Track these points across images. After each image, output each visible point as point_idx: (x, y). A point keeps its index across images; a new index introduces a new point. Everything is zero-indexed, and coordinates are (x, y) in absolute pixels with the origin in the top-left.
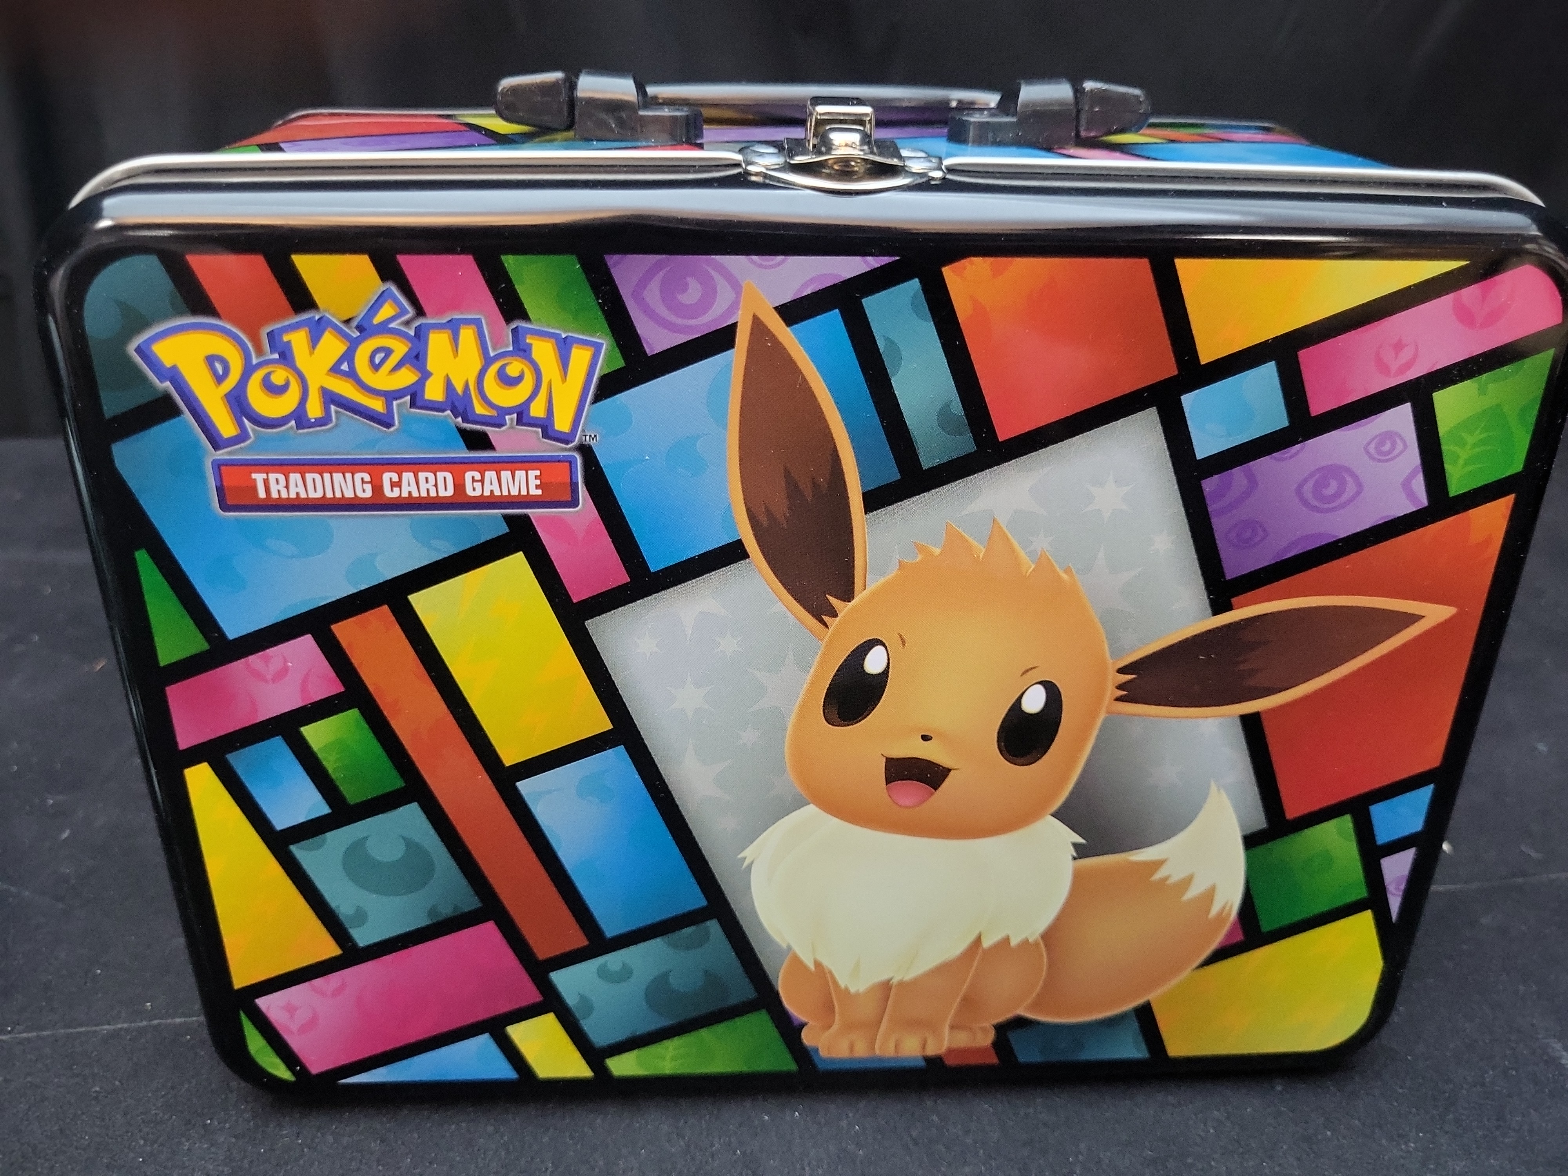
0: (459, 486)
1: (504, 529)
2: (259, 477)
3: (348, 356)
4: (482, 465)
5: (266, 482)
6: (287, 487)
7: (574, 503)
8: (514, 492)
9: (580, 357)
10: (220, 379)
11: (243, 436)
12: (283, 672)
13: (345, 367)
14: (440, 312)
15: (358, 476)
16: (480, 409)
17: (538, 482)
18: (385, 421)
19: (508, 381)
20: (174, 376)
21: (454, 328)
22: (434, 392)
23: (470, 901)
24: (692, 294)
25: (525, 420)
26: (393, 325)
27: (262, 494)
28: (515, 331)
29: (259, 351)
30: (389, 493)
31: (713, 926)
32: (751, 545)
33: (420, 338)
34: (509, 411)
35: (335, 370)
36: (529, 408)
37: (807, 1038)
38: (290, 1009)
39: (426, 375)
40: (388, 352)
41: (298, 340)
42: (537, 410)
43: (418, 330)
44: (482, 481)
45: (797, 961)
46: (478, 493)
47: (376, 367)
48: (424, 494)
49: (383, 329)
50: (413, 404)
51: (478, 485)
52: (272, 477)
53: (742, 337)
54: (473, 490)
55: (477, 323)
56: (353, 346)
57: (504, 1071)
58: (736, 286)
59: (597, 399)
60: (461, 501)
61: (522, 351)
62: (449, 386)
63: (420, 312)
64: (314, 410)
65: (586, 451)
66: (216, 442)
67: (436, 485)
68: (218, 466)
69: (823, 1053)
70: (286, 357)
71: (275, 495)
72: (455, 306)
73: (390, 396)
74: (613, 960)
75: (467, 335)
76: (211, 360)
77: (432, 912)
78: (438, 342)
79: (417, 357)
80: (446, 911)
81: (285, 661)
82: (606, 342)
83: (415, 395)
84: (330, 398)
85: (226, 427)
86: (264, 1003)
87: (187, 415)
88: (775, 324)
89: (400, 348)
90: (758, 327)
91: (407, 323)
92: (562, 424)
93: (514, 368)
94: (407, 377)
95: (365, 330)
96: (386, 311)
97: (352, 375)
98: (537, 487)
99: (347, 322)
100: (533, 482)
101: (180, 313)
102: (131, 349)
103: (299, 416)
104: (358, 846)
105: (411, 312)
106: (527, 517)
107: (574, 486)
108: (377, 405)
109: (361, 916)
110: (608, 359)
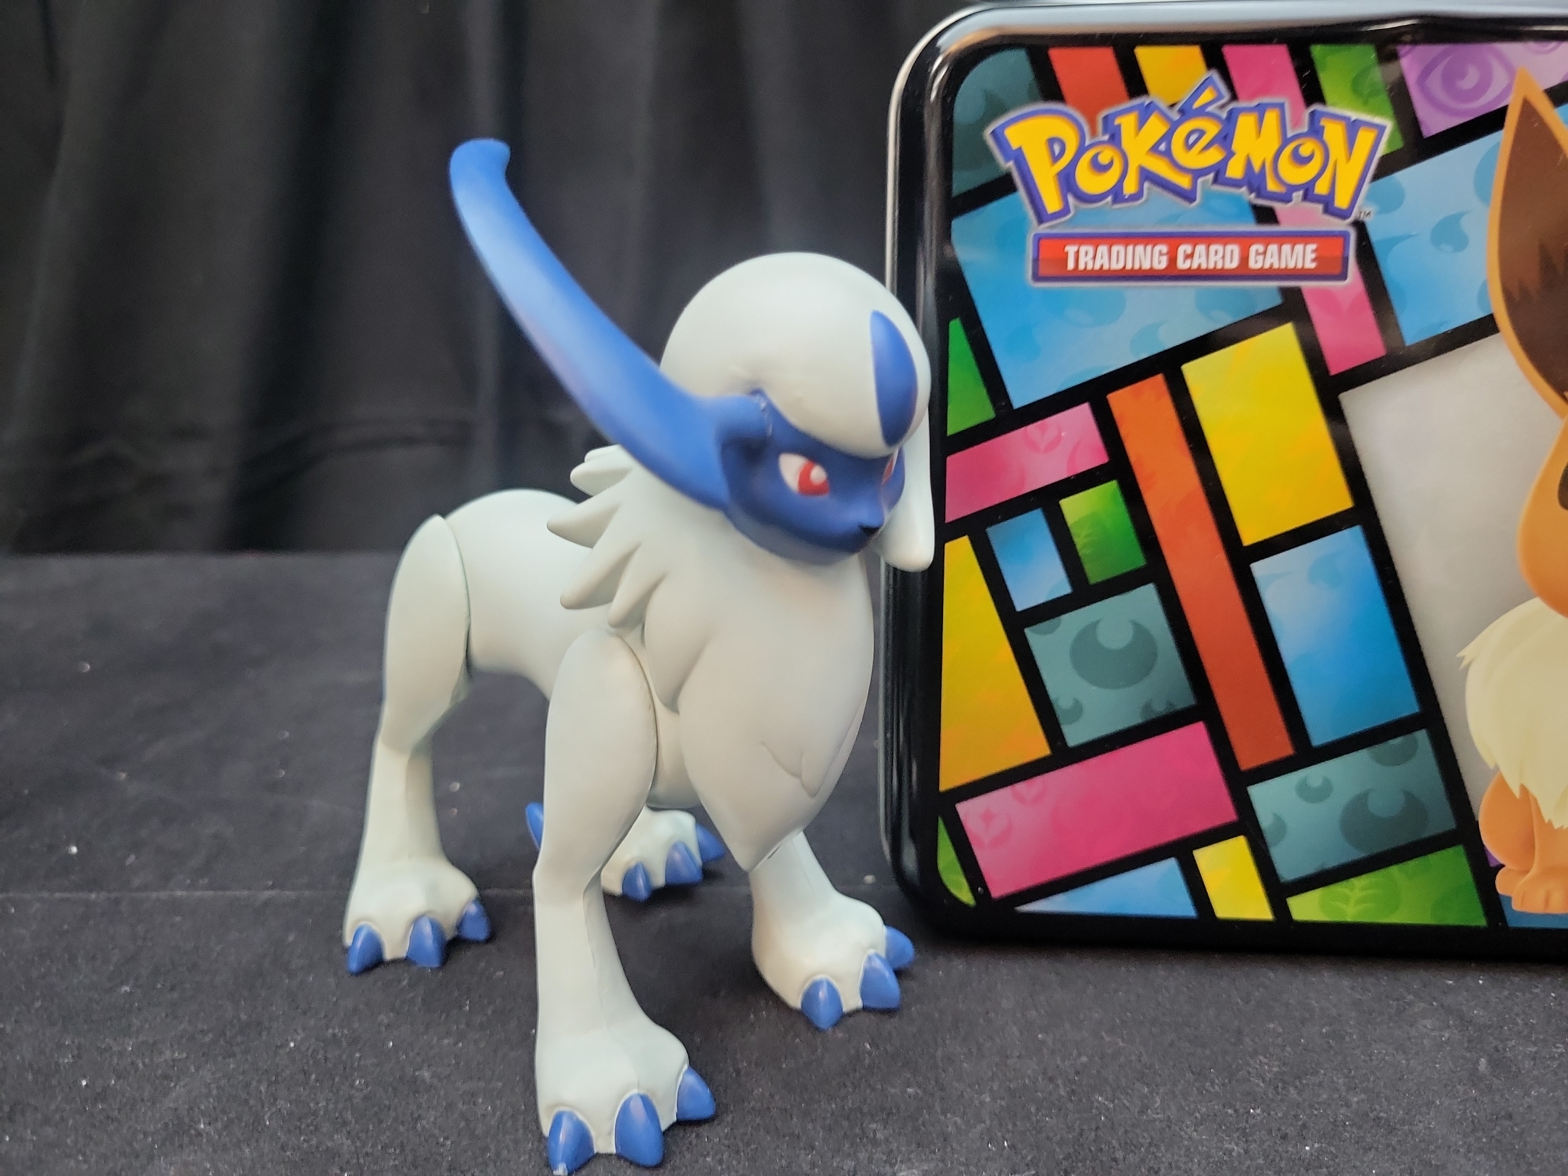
0: (1244, 259)
1: (1277, 301)
2: (1071, 250)
3: (1168, 137)
4: (1267, 239)
5: (1077, 253)
6: (1094, 257)
7: (1343, 276)
8: (1291, 265)
9: (1365, 138)
10: (1055, 159)
11: (1065, 211)
12: (1058, 440)
13: (1162, 147)
14: (1252, 96)
15: (1158, 248)
16: (1272, 186)
17: (1313, 256)
18: (1188, 196)
19: (1301, 160)
20: (1019, 157)
21: (1260, 111)
22: (1235, 170)
23: (1185, 698)
24: (1471, 79)
25: (1309, 197)
26: (1210, 109)
27: (1071, 265)
28: (1313, 114)
29: (1094, 133)
30: (1182, 264)
31: (1422, 736)
32: (1503, 320)
33: (1230, 121)
34: (1296, 188)
35: (1154, 149)
36: (1314, 185)
37: (1502, 884)
38: (988, 817)
39: (1230, 154)
40: (1202, 133)
41: (1127, 123)
42: (1321, 188)
43: (1231, 113)
44: (1265, 253)
45: (1502, 785)
46: (1258, 266)
47: (1189, 147)
48: (1211, 266)
49: (1201, 112)
50: (1216, 181)
51: (1261, 258)
52: (1083, 249)
53: (1512, 120)
54: (1255, 263)
55: (1281, 106)
56: (1174, 126)
57: (1183, 907)
58: (1511, 71)
59: (1376, 177)
60: (1243, 273)
61: (1316, 132)
62: (1249, 164)
63: (1234, 97)
64: (1130, 187)
65: (1360, 226)
66: (1041, 215)
67: (1223, 257)
68: (1039, 239)
69: (1517, 906)
70: (1115, 138)
71: (1081, 267)
72: (1265, 90)
73: (1197, 174)
74: (1315, 774)
75: (1271, 117)
76: (1051, 141)
77: (1147, 707)
78: (1245, 123)
79: (1225, 137)
80: (1160, 708)
81: (1060, 431)
82: (1389, 124)
83: (1218, 172)
84: (1146, 175)
85: (1052, 202)
86: (967, 810)
87: (1022, 192)
88: (1543, 105)
89: (1212, 129)
90: (1528, 110)
91: (1223, 107)
92: (1342, 201)
93: (1308, 147)
94: (1214, 156)
95: (1186, 113)
96: (1207, 96)
97: (1168, 154)
98: (1314, 260)
99: (1172, 106)
100: (1310, 256)
101: (1033, 100)
102: (988, 132)
103: (1116, 193)
104: (1090, 630)
105: (1227, 96)
106: (1298, 291)
107: (1345, 260)
108: (1184, 182)
109: (1077, 710)
110: (1390, 142)
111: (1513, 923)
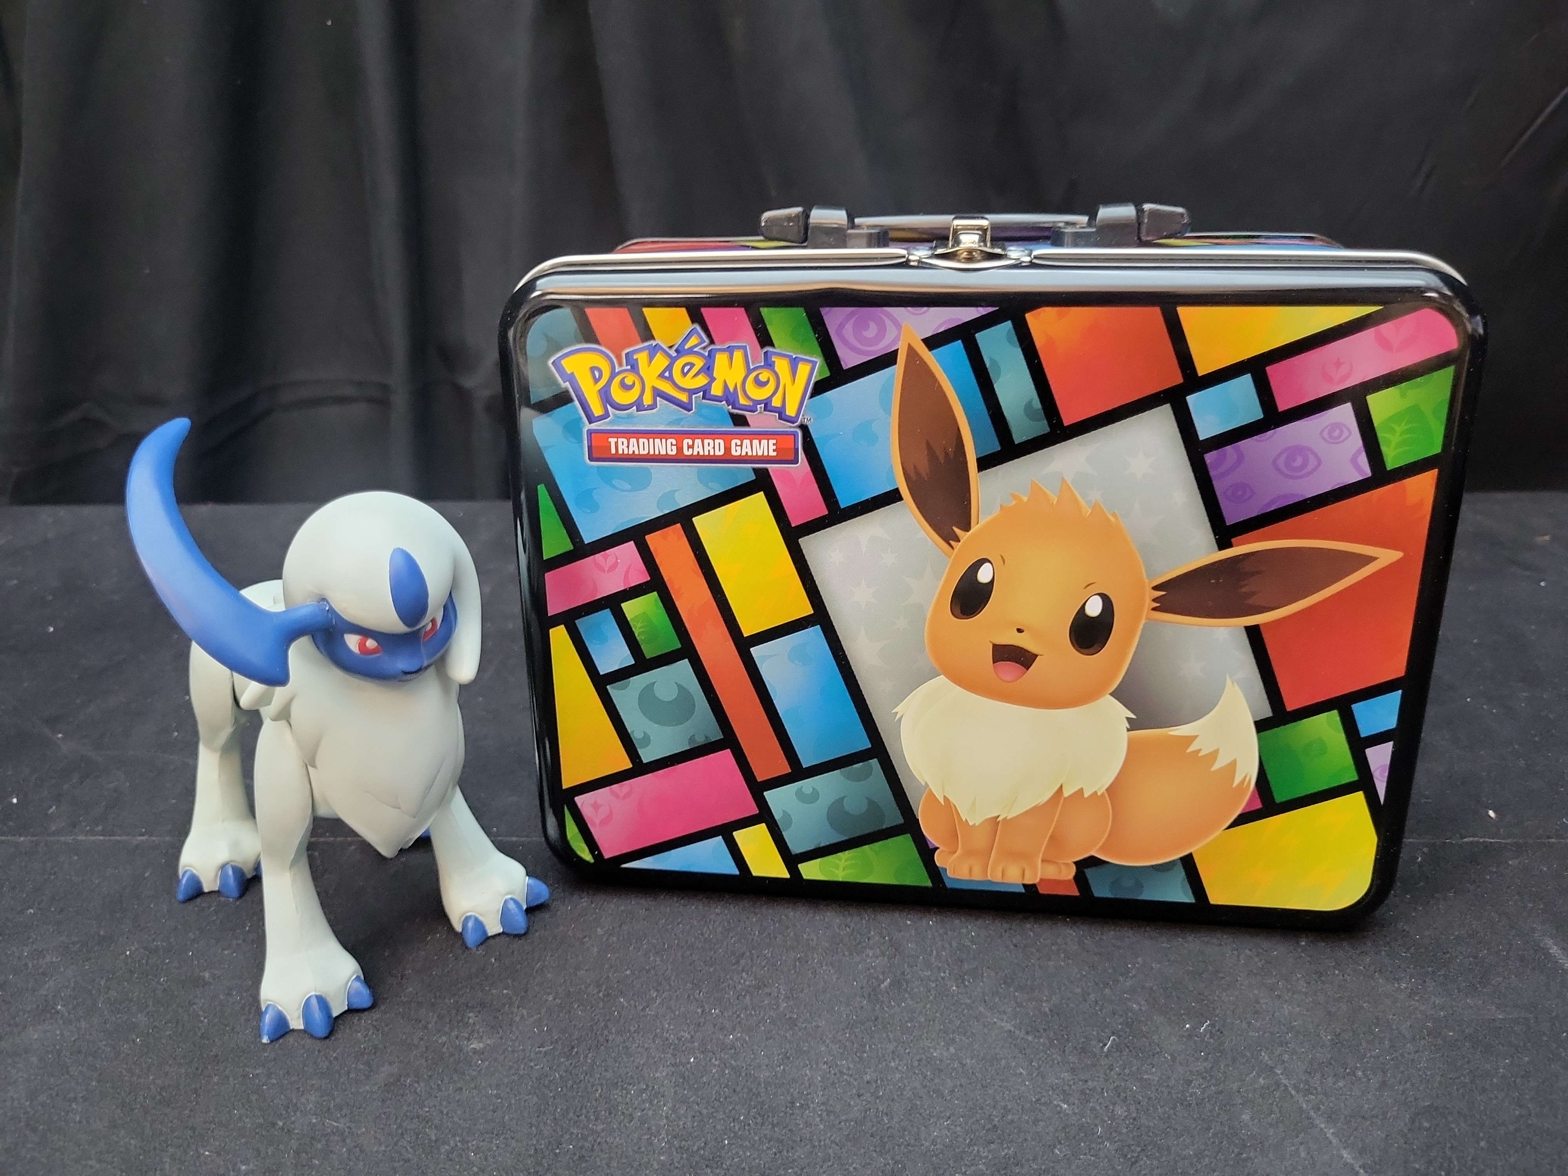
0: (728, 449)
1: (753, 477)
2: (612, 441)
3: (669, 368)
4: (742, 436)
5: (616, 443)
6: (628, 447)
7: (796, 461)
8: (760, 454)
9: (803, 370)
10: (596, 381)
11: (606, 415)
12: (615, 566)
13: (667, 374)
14: (723, 342)
15: (669, 441)
16: (742, 401)
17: (775, 447)
18: (687, 407)
19: (760, 384)
20: (571, 378)
21: (730, 351)
22: (717, 390)
23: (717, 735)
24: (872, 331)
25: (769, 408)
26: (696, 349)
27: (613, 451)
28: (766, 353)
29: (620, 365)
30: (687, 452)
31: (874, 762)
32: (905, 492)
33: (711, 357)
34: (759, 402)
35: (661, 376)
36: (771, 401)
37: (939, 860)
38: (596, 806)
39: (713, 379)
40: (692, 365)
41: (642, 358)
42: (776, 402)
43: (710, 352)
44: (741, 446)
45: (931, 795)
46: (738, 454)
47: (684, 374)
48: (706, 453)
49: (690, 352)
50: (704, 398)
51: (739, 448)
52: (620, 440)
53: (901, 358)
54: (735, 452)
55: (744, 348)
56: (673, 360)
57: (730, 868)
58: (898, 325)
59: (812, 396)
60: (727, 459)
61: (769, 365)
62: (726, 386)
63: (712, 342)
64: (647, 400)
65: (804, 428)
66: (591, 419)
67: (714, 448)
68: (590, 433)
69: (950, 874)
70: (634, 368)
71: (620, 452)
72: (732, 339)
73: (691, 392)
74: (807, 785)
75: (738, 355)
76: (593, 369)
77: (692, 739)
78: (721, 359)
79: (708, 368)
80: (700, 740)
81: (617, 559)
82: (819, 361)
83: (705, 391)
84: (658, 393)
86: (579, 800)
87: (576, 403)
88: (922, 350)
89: (699, 363)
90: (912, 352)
91: (704, 348)
92: (791, 411)
93: (764, 376)
94: (702, 381)
95: (680, 352)
96: (693, 341)
97: (671, 379)
98: (774, 450)
99: (671, 347)
100: (772, 447)
101: (579, 342)
102: (550, 362)
103: (639, 405)
104: (650, 687)
105: (707, 341)
106: (767, 470)
107: (797, 450)
108: (683, 397)
109: (647, 739)
110: (820, 372)
111: (949, 885)
